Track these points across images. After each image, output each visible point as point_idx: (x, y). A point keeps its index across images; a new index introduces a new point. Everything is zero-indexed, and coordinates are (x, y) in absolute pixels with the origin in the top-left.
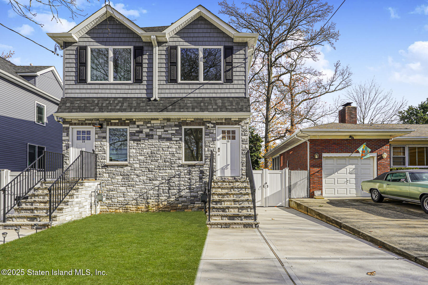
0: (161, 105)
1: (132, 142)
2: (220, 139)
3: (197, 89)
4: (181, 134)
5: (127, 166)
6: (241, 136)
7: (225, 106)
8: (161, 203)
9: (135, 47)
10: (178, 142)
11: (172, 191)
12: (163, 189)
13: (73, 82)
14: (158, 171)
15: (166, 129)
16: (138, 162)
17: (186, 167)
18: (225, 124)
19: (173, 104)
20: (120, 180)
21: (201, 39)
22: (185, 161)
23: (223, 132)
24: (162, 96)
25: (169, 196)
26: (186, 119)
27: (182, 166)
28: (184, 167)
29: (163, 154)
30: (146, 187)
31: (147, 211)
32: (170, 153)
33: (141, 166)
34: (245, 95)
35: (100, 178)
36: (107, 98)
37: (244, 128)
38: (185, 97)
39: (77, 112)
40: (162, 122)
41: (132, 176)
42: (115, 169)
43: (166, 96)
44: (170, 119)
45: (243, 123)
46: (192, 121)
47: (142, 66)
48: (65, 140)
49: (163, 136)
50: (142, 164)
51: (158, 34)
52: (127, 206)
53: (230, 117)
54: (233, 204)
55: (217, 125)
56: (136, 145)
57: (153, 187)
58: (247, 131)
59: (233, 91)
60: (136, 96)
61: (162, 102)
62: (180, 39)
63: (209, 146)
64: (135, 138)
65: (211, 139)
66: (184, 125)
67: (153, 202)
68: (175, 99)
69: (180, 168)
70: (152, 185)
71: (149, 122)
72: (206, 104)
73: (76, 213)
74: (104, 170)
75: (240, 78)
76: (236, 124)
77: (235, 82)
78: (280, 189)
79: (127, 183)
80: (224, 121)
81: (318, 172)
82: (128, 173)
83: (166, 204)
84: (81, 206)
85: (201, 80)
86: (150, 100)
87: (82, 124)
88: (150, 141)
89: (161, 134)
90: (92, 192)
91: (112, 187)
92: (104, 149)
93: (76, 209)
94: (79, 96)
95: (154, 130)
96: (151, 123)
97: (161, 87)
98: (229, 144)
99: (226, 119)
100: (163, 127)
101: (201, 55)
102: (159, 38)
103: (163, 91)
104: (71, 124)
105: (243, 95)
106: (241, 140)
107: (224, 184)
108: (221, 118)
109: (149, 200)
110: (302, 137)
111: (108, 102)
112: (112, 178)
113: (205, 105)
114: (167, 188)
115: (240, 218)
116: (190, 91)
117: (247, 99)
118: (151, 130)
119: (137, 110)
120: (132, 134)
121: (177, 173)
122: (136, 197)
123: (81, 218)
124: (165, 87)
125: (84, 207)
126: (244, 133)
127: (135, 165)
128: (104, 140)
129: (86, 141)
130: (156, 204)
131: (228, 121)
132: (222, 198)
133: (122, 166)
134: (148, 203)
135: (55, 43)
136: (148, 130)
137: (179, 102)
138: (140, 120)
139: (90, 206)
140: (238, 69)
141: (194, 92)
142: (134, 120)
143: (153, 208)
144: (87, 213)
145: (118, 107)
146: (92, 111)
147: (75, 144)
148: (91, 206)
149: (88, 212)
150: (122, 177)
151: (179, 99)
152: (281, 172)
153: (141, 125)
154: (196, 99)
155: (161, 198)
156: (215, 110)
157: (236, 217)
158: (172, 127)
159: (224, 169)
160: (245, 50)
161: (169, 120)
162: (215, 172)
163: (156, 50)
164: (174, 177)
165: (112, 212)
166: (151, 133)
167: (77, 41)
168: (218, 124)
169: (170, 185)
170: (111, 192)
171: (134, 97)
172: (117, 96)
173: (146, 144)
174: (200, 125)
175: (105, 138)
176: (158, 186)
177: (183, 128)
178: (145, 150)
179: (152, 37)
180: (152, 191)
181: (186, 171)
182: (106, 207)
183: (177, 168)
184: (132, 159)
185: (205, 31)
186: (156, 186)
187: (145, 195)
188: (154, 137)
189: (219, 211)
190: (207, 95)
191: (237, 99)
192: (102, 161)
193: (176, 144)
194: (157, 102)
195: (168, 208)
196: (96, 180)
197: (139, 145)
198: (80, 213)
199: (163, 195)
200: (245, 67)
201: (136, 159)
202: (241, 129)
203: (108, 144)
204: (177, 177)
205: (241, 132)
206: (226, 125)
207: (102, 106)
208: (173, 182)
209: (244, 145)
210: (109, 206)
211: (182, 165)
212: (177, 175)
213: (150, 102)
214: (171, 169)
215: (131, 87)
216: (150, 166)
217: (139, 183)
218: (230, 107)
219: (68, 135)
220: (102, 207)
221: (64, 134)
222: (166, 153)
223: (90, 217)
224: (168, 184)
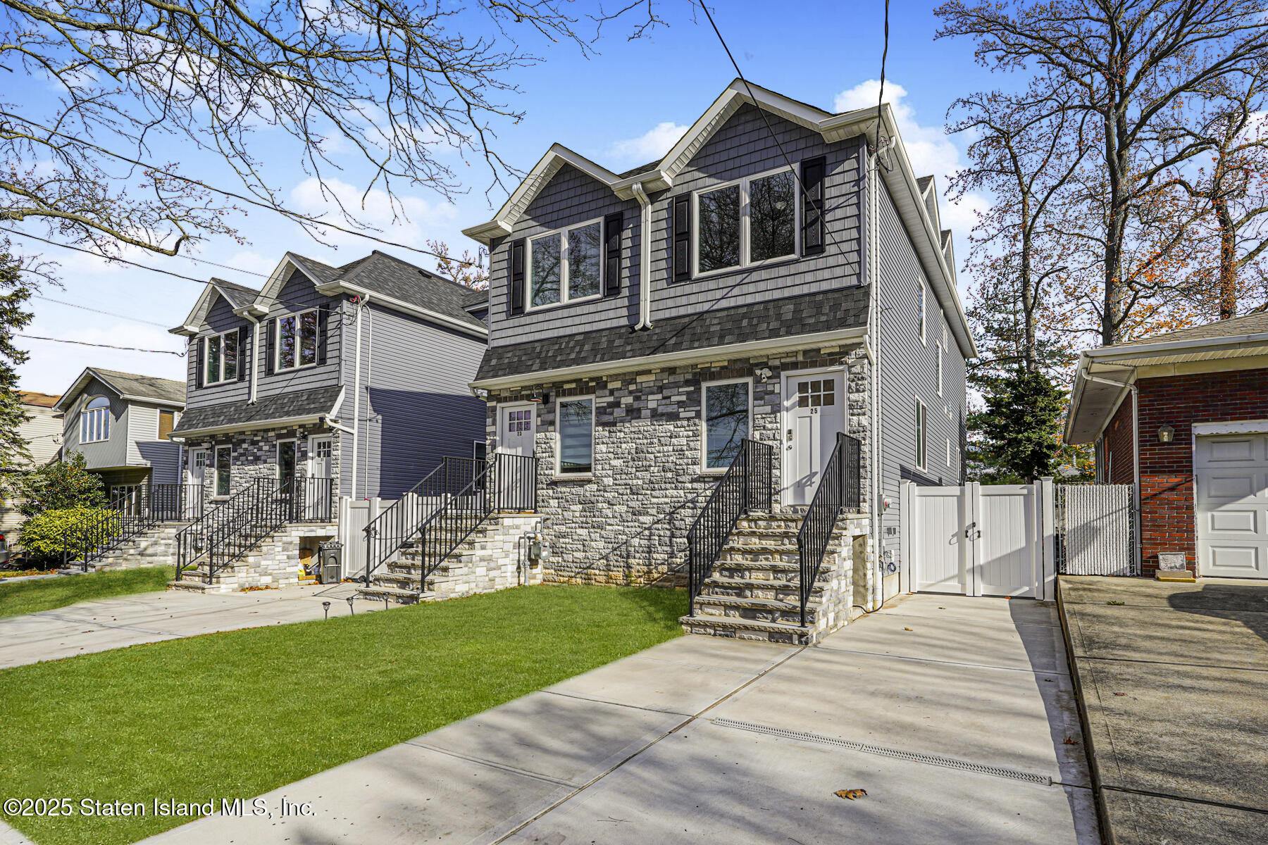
0: (655, 337)
1: (600, 428)
2: (793, 406)
3: (735, 286)
4: (700, 402)
5: (589, 481)
6: (846, 395)
7: (801, 319)
8: (656, 568)
9: (606, 217)
10: (691, 422)
11: (678, 540)
12: (660, 536)
13: (503, 316)
14: (649, 492)
15: (666, 392)
16: (610, 472)
17: (709, 482)
18: (804, 365)
19: (679, 332)
20: (577, 514)
21: (745, 160)
22: (708, 466)
23: (802, 387)
24: (661, 315)
25: (673, 552)
26: (709, 365)
27: (701, 479)
28: (705, 482)
29: (659, 452)
30: (626, 530)
31: (628, 585)
32: (674, 450)
33: (617, 482)
34: (859, 280)
35: (544, 510)
36: (558, 337)
37: (857, 369)
38: (707, 312)
39: (504, 375)
40: (659, 378)
41: (600, 505)
42: (568, 490)
43: (667, 316)
44: (675, 368)
45: (853, 356)
46: (722, 368)
47: (619, 256)
48: (489, 434)
49: (660, 410)
50: (618, 476)
51: (645, 176)
52: (589, 571)
53: (814, 346)
54: (772, 577)
55: (783, 370)
56: (607, 434)
57: (639, 530)
58: (863, 378)
59: (827, 274)
60: (608, 324)
61: (657, 331)
62: (698, 175)
63: (764, 427)
64: (606, 418)
65: (768, 409)
66: (705, 380)
67: (639, 564)
68: (687, 320)
69: (695, 485)
70: (637, 524)
71: (633, 381)
72: (755, 321)
73: (481, 579)
74: (551, 492)
75: (846, 235)
76: (832, 363)
77: (831, 250)
78: (1023, 544)
79: (589, 520)
80: (800, 358)
81: (1172, 489)
82: (593, 499)
83: (665, 571)
84: (492, 565)
85: (746, 262)
86: (634, 331)
87: (516, 399)
88: (634, 423)
89: (655, 406)
90: (520, 538)
91: (563, 528)
92: (550, 447)
93: (481, 571)
94: (513, 342)
95: (643, 398)
96: (636, 383)
97: (658, 296)
98: (816, 418)
99: (805, 352)
100: (660, 389)
101: (745, 199)
102: (650, 186)
103: (661, 305)
104: (499, 400)
105: (854, 281)
106: (847, 403)
107: (774, 524)
108: (793, 352)
109: (631, 561)
110: (1106, 375)
111: (557, 347)
112: (565, 509)
113: (750, 325)
114: (668, 533)
115: (770, 616)
116: (718, 294)
117: (862, 290)
118: (637, 399)
119: (606, 358)
120: (601, 411)
121: (690, 496)
122: (607, 551)
123: (493, 590)
124: (665, 294)
125: (499, 568)
126: (857, 384)
127: (605, 479)
128: (551, 428)
129: (523, 432)
130: (645, 569)
131: (812, 357)
132: (752, 560)
133: (582, 483)
134: (629, 567)
135: (479, 244)
136: (630, 400)
137: (694, 324)
138: (614, 377)
139: (515, 567)
140: (839, 213)
141: (729, 295)
142: (605, 379)
143: (639, 580)
144: (507, 579)
145: (573, 356)
146: (529, 369)
147: (506, 441)
148: (519, 568)
149: (510, 580)
150: (581, 506)
151: (695, 317)
152: (1025, 491)
153: (617, 389)
154: (732, 312)
155: (655, 556)
156: (774, 334)
157: (760, 611)
158: (679, 387)
159: (805, 486)
160: (857, 159)
161: (672, 371)
162: (777, 493)
163: (648, 213)
164: (683, 507)
165: (564, 582)
166: (636, 405)
167: (510, 231)
168: (785, 367)
169: (674, 525)
170: (561, 540)
171: (604, 327)
172: (574, 330)
173: (626, 430)
174: (742, 376)
175: (552, 423)
176: (649, 529)
177: (704, 385)
178: (624, 446)
179: (635, 187)
180: (638, 540)
181: (709, 493)
182: (553, 571)
183: (689, 486)
184: (599, 467)
185: (755, 136)
186: (645, 529)
187: (624, 547)
188: (643, 412)
189: (728, 594)
190: (759, 298)
191: (836, 295)
192: (546, 472)
193: (689, 426)
194: (648, 332)
195: (670, 581)
196: (536, 512)
197: (614, 434)
198: (490, 580)
199: (659, 548)
200: (859, 203)
201: (607, 467)
202: (847, 375)
203: (558, 436)
204: (689, 508)
205: (847, 383)
206: (806, 367)
207: (546, 356)
208: (682, 520)
209: (855, 418)
210: (559, 568)
211: (700, 477)
212: (688, 502)
213: (634, 335)
214: (676, 488)
215: (600, 306)
216: (635, 481)
217: (611, 521)
218: (812, 321)
219: (494, 423)
220: (547, 571)
221: (489, 421)
222: (666, 449)
223: (514, 589)
224: (669, 523)
